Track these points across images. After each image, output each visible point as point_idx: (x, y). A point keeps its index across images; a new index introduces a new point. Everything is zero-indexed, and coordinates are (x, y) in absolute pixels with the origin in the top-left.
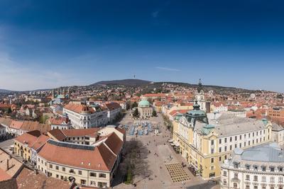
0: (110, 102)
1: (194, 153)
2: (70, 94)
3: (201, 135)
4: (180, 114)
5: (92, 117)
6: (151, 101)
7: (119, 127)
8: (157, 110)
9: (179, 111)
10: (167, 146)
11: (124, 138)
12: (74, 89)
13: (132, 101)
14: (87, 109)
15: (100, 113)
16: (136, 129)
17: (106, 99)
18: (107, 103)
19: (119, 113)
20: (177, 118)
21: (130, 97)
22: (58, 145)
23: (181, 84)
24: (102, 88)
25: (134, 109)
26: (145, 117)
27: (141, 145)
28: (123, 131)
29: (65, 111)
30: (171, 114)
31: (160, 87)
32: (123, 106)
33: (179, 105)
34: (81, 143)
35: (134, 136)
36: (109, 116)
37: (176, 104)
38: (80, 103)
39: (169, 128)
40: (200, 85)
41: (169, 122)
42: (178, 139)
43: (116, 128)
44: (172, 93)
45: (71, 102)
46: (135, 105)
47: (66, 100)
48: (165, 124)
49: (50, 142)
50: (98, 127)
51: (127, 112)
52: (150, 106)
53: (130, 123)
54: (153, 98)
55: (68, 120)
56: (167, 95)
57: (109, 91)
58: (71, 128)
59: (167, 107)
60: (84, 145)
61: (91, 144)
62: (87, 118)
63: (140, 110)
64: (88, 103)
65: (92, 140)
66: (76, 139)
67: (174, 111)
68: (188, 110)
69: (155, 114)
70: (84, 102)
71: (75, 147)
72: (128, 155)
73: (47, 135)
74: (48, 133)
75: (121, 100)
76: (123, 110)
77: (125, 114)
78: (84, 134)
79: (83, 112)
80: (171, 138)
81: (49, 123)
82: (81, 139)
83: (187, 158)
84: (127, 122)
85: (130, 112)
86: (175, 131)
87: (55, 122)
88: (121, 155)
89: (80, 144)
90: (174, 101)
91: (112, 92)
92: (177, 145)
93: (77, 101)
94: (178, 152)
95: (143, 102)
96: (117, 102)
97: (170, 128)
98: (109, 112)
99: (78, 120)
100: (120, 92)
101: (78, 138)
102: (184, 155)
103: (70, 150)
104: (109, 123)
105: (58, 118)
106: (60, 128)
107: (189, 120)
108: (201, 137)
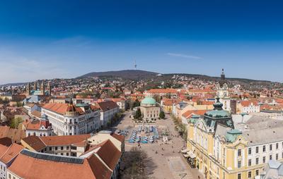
0: (103, 100)
1: (215, 167)
2: (50, 89)
3: (224, 143)
4: (196, 116)
5: (80, 119)
6: (157, 99)
7: (116, 132)
8: (166, 111)
9: (195, 112)
10: (178, 158)
11: (123, 147)
12: (56, 83)
13: (133, 99)
14: (73, 109)
15: (90, 115)
16: (138, 136)
17: (98, 96)
18: (99, 101)
19: (116, 115)
20: (192, 120)
21: (129, 93)
22: (36, 156)
23: (197, 77)
24: (93, 81)
25: (135, 109)
26: (150, 120)
27: (145, 156)
28: (121, 138)
29: (44, 112)
30: (184, 115)
31: (169, 81)
32: (121, 105)
33: (195, 103)
34: (65, 154)
35: (136, 145)
36: (102, 118)
37: (191, 102)
38: (64, 101)
39: (181, 134)
40: (223, 77)
41: (182, 126)
42: (193, 148)
43: (112, 134)
44: (186, 88)
45: (52, 101)
46: (137, 104)
47: (45, 98)
48: (177, 129)
49: (25, 153)
50: (89, 133)
51: (126, 113)
52: (157, 106)
53: (130, 127)
54: (161, 94)
55: (48, 124)
56: (179, 90)
57: (103, 85)
58: (52, 134)
59: (178, 106)
60: (70, 157)
61: (78, 154)
62: (73, 122)
63: (143, 110)
64: (75, 102)
65: (80, 149)
66: (59, 149)
67: (189, 112)
68: (207, 111)
69: (162, 116)
70: (69, 100)
71: (58, 160)
72: (128, 170)
73: (20, 144)
74: (22, 141)
75: (117, 97)
76: (121, 111)
77: (123, 116)
78: (69, 143)
79: (68, 114)
80: (185, 147)
81: (23, 127)
82: (65, 149)
83: (206, 174)
84: (126, 126)
85: (131, 113)
86: (190, 138)
87: (31, 126)
88: (118, 170)
89: (65, 156)
90: (188, 99)
91: (106, 86)
92: (192, 157)
93: (61, 98)
94: (194, 166)
95: (147, 99)
96: (113, 100)
97: (183, 134)
98: (102, 113)
99: (61, 123)
100: (117, 87)
101: (62, 148)
102: (202, 171)
103: (51, 164)
104: (102, 128)
105: (35, 122)
106: (38, 134)
107: (209, 124)
108: (225, 146)
